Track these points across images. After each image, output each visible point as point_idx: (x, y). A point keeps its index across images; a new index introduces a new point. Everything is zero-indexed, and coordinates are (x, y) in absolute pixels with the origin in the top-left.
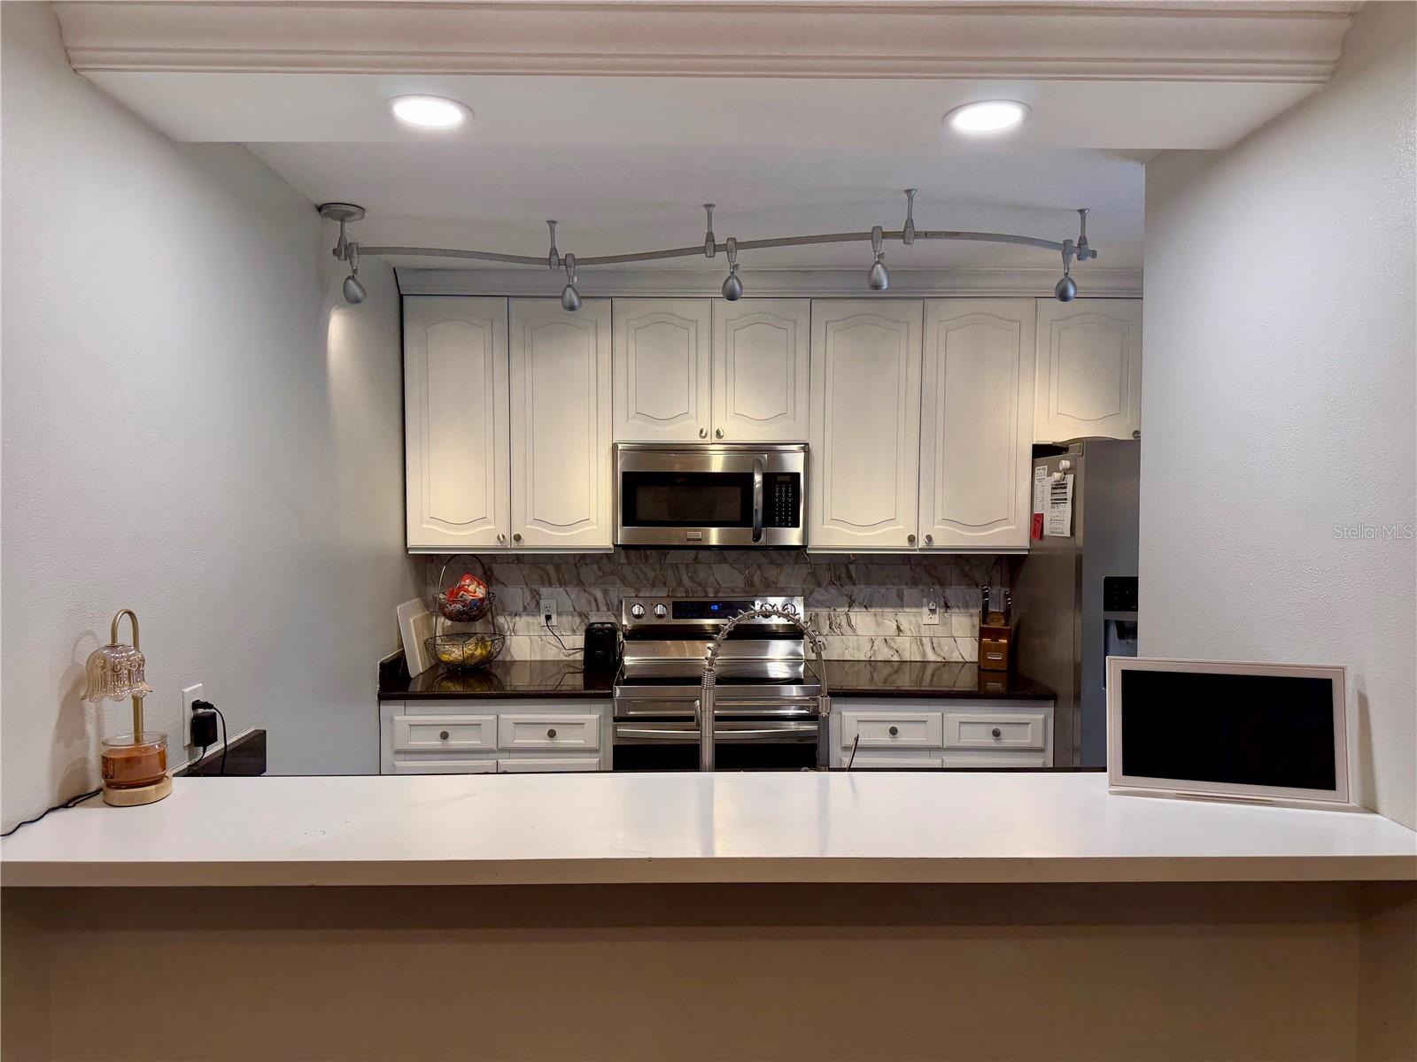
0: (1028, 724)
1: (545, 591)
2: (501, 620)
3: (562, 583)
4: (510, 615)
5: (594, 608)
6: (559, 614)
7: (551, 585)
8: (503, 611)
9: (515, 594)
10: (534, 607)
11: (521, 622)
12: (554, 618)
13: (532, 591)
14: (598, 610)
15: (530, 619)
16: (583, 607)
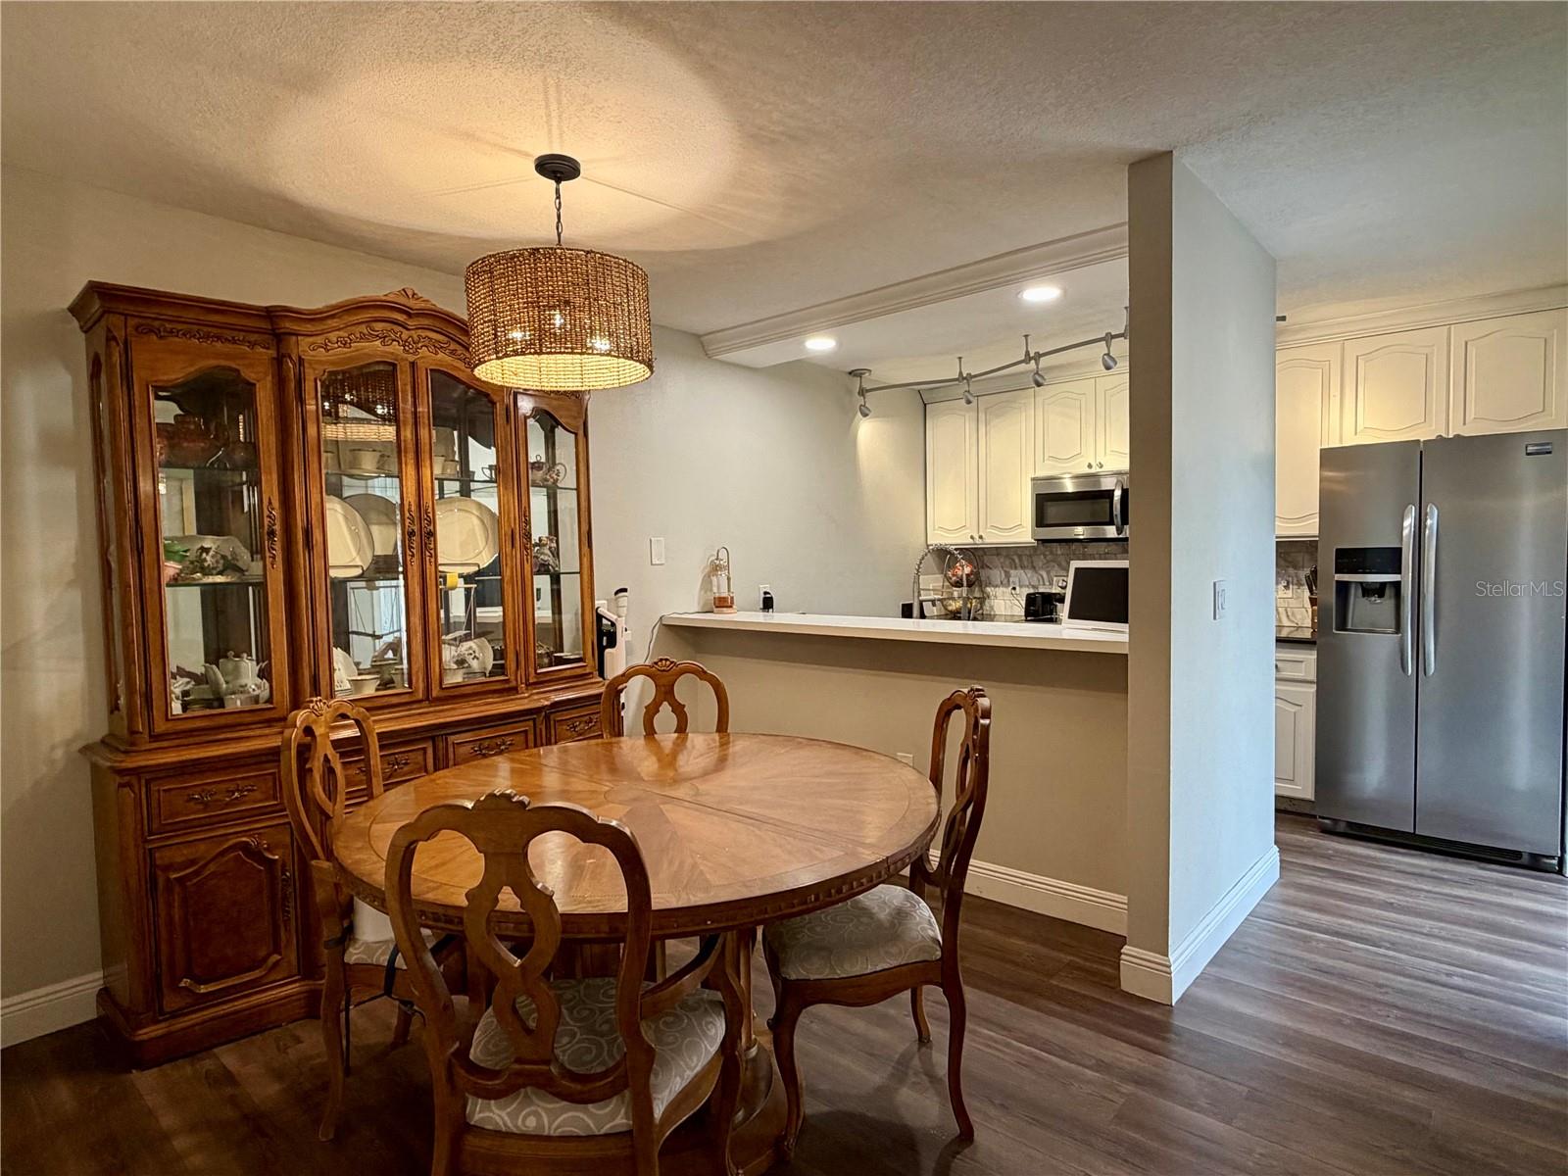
0: (1302, 662)
1: (1013, 572)
2: (988, 589)
3: (1023, 567)
4: (993, 586)
5: (1041, 583)
6: (1021, 587)
7: (1016, 568)
8: (990, 584)
9: (997, 575)
10: (1005, 583)
11: (1000, 591)
12: (1018, 588)
13: (1005, 572)
14: (1044, 584)
15: (1005, 589)
16: (1035, 583)
